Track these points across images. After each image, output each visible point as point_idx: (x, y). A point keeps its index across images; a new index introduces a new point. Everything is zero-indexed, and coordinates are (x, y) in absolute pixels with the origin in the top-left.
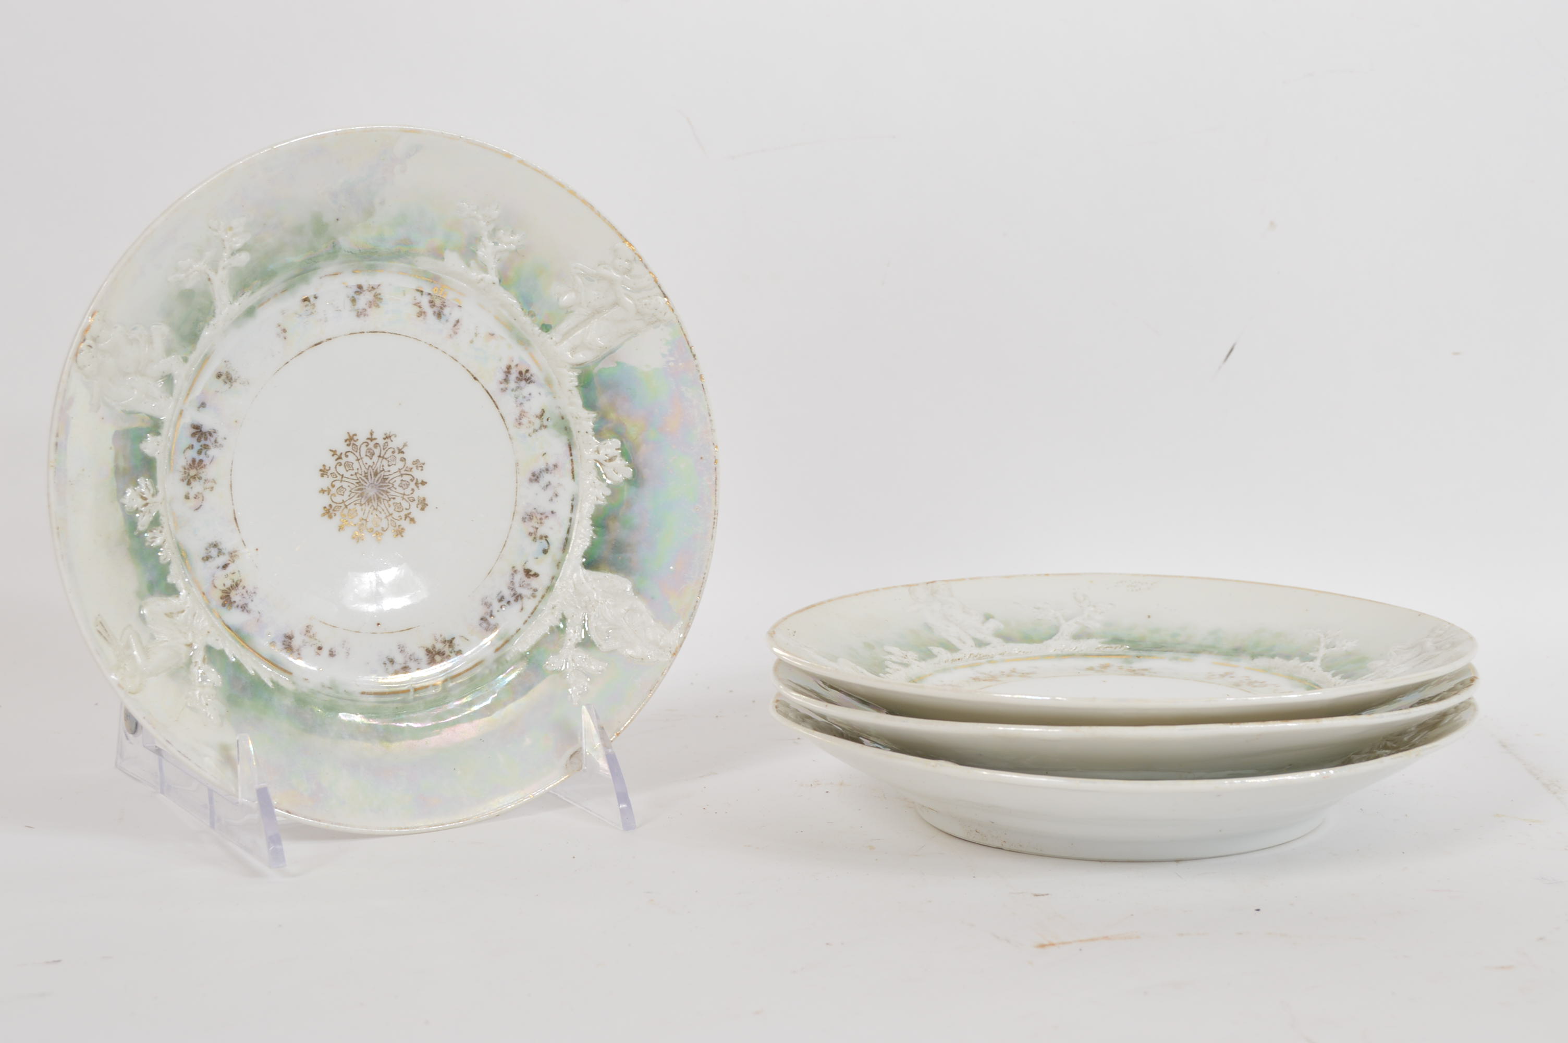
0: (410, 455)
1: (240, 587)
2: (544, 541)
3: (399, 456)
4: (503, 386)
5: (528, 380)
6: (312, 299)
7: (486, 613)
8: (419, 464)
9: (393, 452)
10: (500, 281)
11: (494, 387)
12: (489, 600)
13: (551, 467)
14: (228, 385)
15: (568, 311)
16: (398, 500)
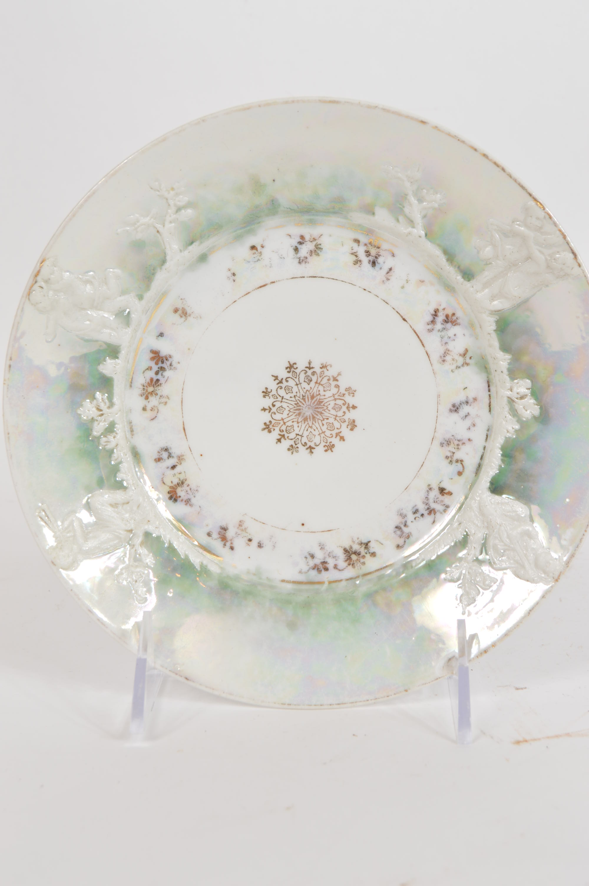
0: (344, 384)
1: (185, 485)
2: (459, 464)
3: (333, 383)
4: (430, 327)
5: (455, 323)
6: (259, 248)
7: (402, 523)
8: (351, 391)
9: (329, 380)
10: (426, 235)
11: (421, 327)
12: (404, 512)
13: (471, 400)
14: (183, 319)
15: (487, 263)
16: (331, 420)
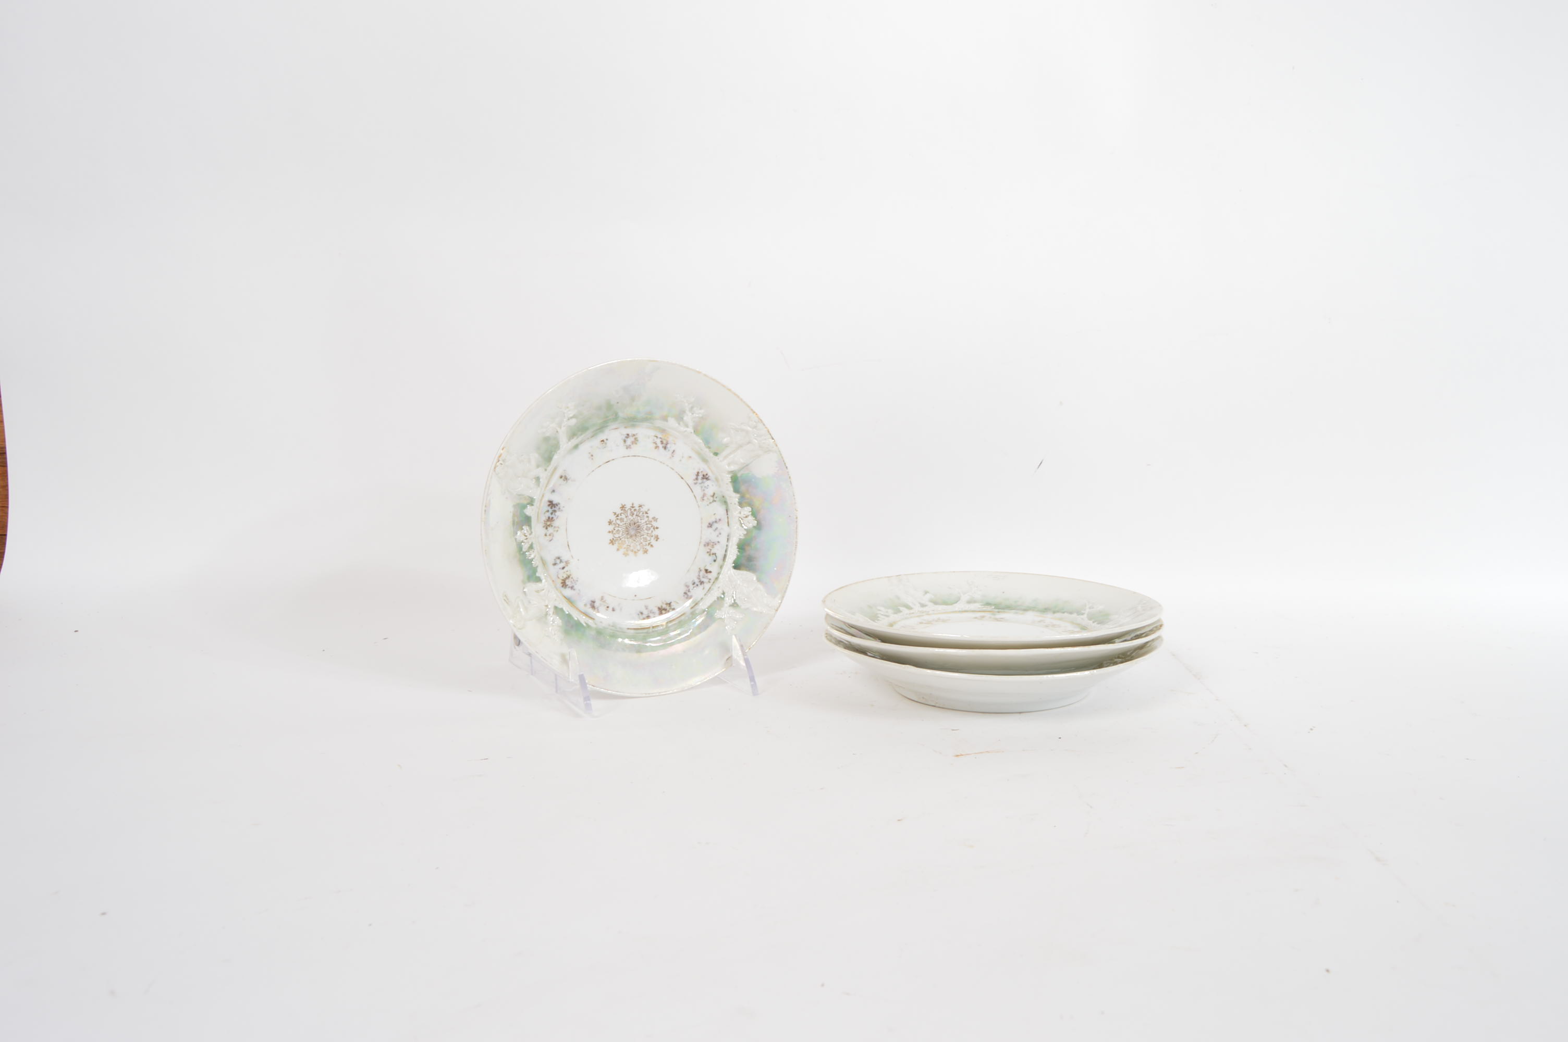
0: (651, 515)
1: (570, 578)
2: (714, 556)
3: (646, 515)
4: (695, 482)
5: (707, 479)
6: (605, 440)
7: (687, 590)
8: (655, 519)
9: (643, 513)
10: (694, 431)
11: (691, 482)
12: (688, 584)
13: (718, 520)
14: (566, 481)
15: (726, 446)
16: (645, 536)
